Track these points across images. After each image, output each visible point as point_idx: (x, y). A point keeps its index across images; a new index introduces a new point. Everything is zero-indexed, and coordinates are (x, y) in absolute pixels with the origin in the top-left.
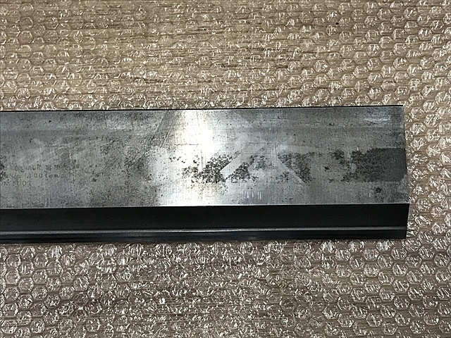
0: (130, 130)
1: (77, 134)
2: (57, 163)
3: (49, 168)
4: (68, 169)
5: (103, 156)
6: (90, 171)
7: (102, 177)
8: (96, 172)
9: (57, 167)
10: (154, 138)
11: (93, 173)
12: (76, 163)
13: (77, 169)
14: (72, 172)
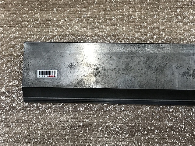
0: (157, 53)
1: (132, 54)
2: (123, 68)
3: (119, 70)
4: (128, 70)
5: (145, 65)
6: (138, 72)
7: (144, 75)
8: (142, 72)
9: (123, 69)
10: (168, 57)
11: (140, 73)
12: (132, 68)
13: (133, 71)
14: (130, 72)
